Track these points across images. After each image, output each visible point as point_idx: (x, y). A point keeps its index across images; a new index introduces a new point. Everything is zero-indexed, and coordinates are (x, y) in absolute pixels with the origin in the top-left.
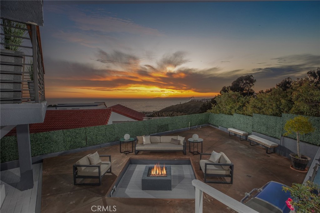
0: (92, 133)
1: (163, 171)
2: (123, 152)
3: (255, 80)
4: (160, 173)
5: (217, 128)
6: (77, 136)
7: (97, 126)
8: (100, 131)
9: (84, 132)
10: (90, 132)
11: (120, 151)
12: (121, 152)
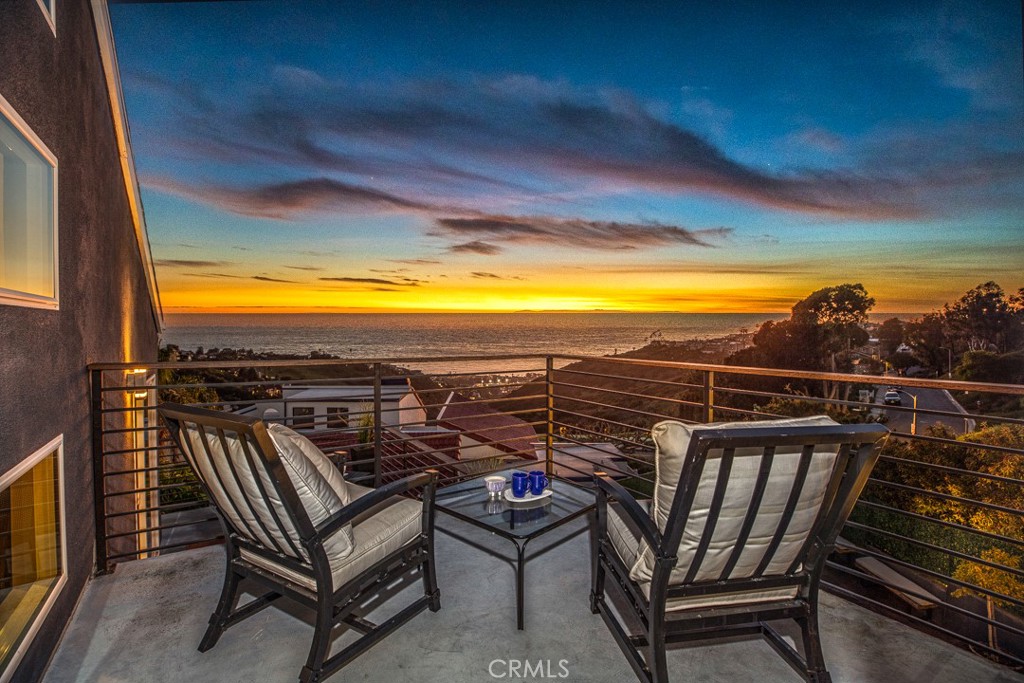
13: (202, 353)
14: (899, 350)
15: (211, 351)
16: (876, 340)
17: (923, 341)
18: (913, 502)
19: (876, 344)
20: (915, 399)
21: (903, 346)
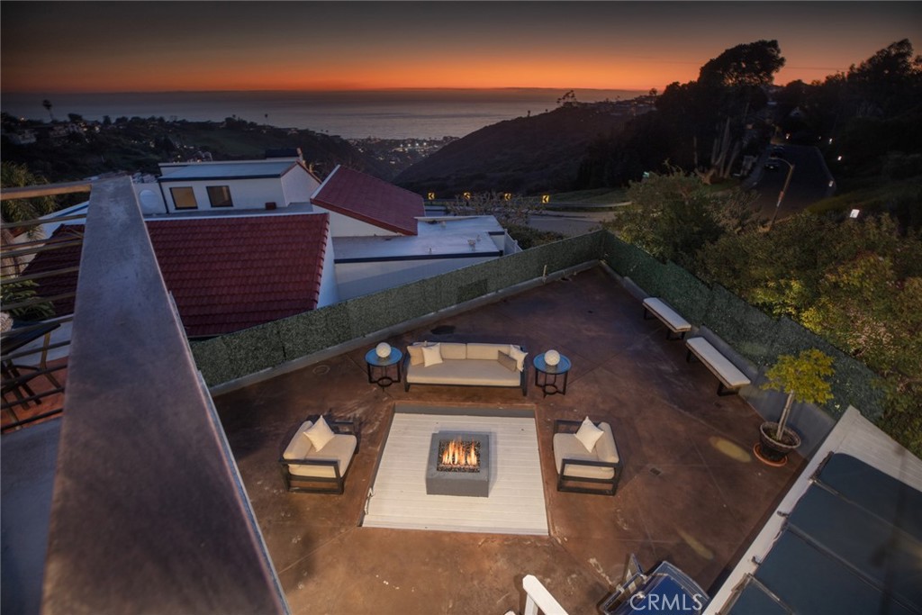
0: (294, 332)
1: (470, 456)
2: (375, 382)
3: (783, 60)
4: (463, 462)
5: (618, 277)
6: (259, 345)
7: (304, 314)
8: (312, 324)
9: (275, 332)
10: (289, 330)
11: (370, 378)
12: (371, 381)
13: (110, 124)
14: (793, 114)
15: (119, 120)
16: (774, 103)
17: (816, 105)
18: (753, 292)
19: (774, 107)
20: (792, 167)
21: (797, 110)
